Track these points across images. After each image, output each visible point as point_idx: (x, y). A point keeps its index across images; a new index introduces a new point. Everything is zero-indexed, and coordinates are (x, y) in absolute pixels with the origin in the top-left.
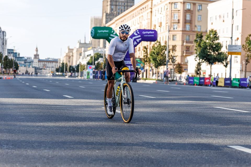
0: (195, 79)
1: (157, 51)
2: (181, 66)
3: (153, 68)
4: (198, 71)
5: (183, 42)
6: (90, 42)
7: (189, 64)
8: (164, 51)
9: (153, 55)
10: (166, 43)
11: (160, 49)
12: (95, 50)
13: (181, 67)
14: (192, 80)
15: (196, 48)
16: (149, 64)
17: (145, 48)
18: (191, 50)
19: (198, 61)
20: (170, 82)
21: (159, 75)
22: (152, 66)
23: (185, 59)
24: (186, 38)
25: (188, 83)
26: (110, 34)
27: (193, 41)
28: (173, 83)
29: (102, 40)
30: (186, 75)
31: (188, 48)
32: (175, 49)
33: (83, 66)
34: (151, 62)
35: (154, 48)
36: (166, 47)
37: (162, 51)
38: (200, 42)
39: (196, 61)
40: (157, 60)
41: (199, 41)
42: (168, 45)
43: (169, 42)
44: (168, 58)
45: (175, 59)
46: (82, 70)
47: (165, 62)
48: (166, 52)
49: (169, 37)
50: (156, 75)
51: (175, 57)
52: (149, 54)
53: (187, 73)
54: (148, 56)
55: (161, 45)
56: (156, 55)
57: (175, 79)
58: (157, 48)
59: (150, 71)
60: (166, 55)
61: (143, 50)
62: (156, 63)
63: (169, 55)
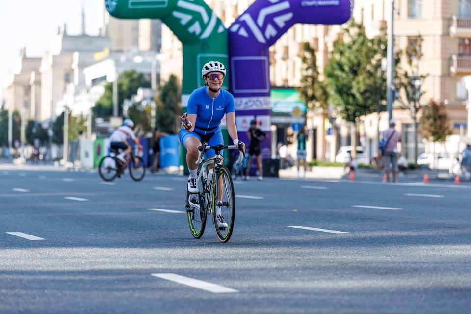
1: (352, 57)
2: (441, 112)
3: (340, 121)
5: (447, 22)
6: (100, 30)
8: (378, 57)
9: (338, 72)
10: (383, 29)
11: (364, 49)
12: (123, 58)
13: (443, 118)
16: (324, 109)
17: (307, 47)
20: (401, 175)
21: (359, 148)
22: (334, 114)
23: (455, 89)
24: (460, 7)
25: (468, 175)
26: (176, 1)
28: (415, 176)
31: (466, 46)
32: (417, 48)
33: (78, 120)
34: (330, 101)
35: (342, 48)
36: (385, 43)
37: (369, 58)
40: (354, 91)
42: (393, 36)
43: (396, 23)
44: (392, 83)
45: (419, 89)
46: (75, 137)
47: (383, 98)
48: (387, 63)
49: (396, 6)
50: (352, 148)
51: (419, 80)
52: (321, 70)
53: (465, 139)
54: (317, 78)
55: (365, 37)
56: (347, 73)
57: (420, 162)
58: (351, 46)
59: (329, 134)
60: (385, 74)
61: (299, 56)
62: (350, 104)
63: (397, 72)
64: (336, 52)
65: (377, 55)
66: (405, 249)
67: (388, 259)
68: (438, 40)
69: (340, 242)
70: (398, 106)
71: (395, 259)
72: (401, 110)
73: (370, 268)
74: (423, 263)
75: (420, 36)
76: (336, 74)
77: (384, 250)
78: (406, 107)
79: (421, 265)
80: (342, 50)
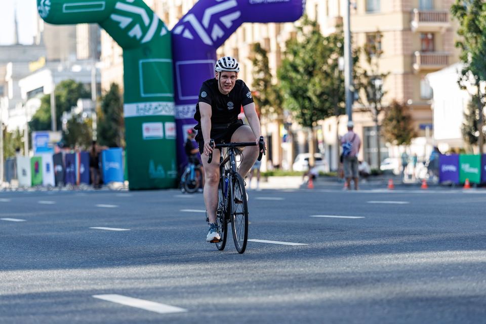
0: (465, 162)
1: (307, 58)
2: (405, 113)
3: (296, 127)
4: (476, 130)
5: (408, 16)
6: (35, 38)
7: (436, 105)
8: (334, 56)
9: (293, 74)
10: (339, 25)
11: (319, 49)
12: (60, 68)
13: (407, 119)
14: (452, 168)
15: (461, 39)
16: (278, 114)
17: (258, 48)
18: (440, 49)
19: (473, 90)
20: (364, 182)
21: (318, 155)
22: (289, 120)
23: (419, 87)
25: (435, 179)
26: (115, 4)
27: (448, 9)
28: (378, 183)
29: (83, 29)
30: (429, 150)
31: (429, 41)
32: (377, 45)
33: (14, 137)
34: (284, 105)
35: (295, 48)
36: (342, 41)
37: (324, 57)
38: (476, 14)
39: (463, 91)
40: (310, 94)
41: (469, 7)
42: (350, 33)
43: (353, 18)
44: (352, 84)
45: (380, 89)
46: (11, 154)
47: (341, 99)
48: (344, 63)
50: (310, 155)
51: (380, 79)
52: (273, 72)
53: (432, 141)
54: (270, 82)
55: (320, 35)
56: (302, 75)
57: (383, 168)
58: (305, 45)
59: (285, 141)
60: (343, 74)
61: (249, 58)
62: (306, 108)
63: (355, 72)
64: (290, 53)
65: (333, 54)
66: (366, 259)
67: (349, 270)
68: (399, 36)
69: (297, 254)
70: (358, 109)
71: (356, 270)
72: (362, 112)
73: (329, 280)
74: (387, 273)
75: (379, 32)
76: (290, 76)
77: (344, 261)
78: (366, 109)
79: (384, 275)
80: (295, 51)
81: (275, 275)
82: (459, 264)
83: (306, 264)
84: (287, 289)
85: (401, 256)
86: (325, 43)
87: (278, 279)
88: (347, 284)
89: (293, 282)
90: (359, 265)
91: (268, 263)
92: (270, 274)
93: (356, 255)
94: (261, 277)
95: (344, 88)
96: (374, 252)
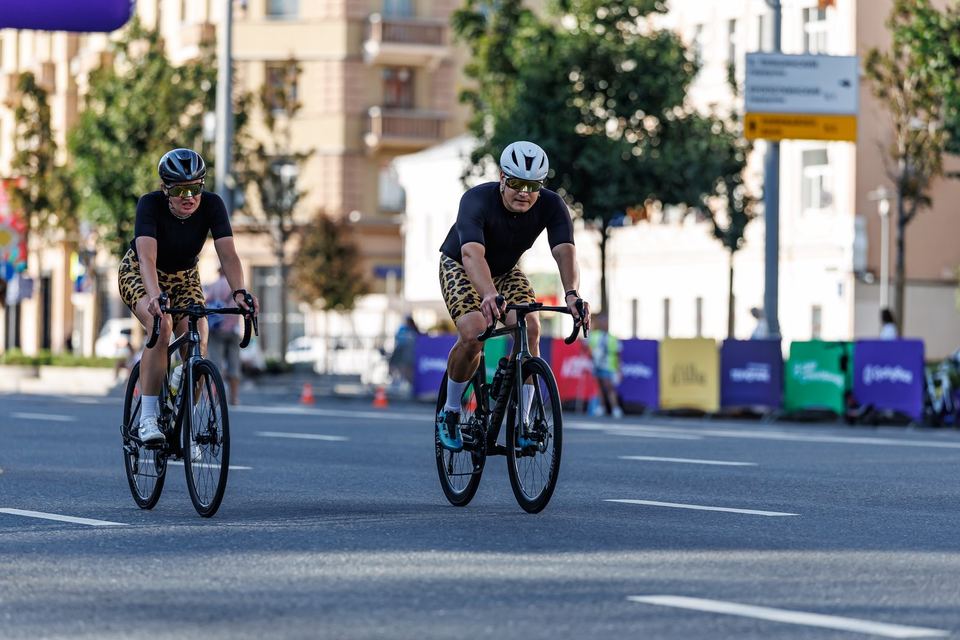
1: (135, 109)
2: (343, 240)
3: (105, 259)
5: (358, 30)
8: (194, 109)
9: (102, 145)
10: (207, 42)
11: (163, 92)
13: (348, 253)
14: (440, 364)
15: (472, 84)
16: (68, 230)
17: (26, 83)
18: (426, 103)
20: (249, 387)
22: (91, 245)
23: (375, 185)
25: (405, 387)
27: (446, 19)
28: (281, 390)
30: (394, 324)
31: (400, 85)
32: (288, 89)
34: (82, 212)
35: (110, 88)
36: (212, 76)
37: (173, 111)
38: (505, 33)
40: (139, 189)
41: (492, 19)
42: (231, 61)
43: (237, 29)
44: (229, 171)
45: (292, 185)
48: (215, 125)
50: (133, 323)
51: (291, 163)
52: (60, 138)
53: (400, 303)
54: (53, 159)
55: (164, 63)
56: (122, 146)
57: (292, 357)
58: (132, 83)
59: (79, 289)
60: (211, 151)
61: (9, 105)
62: (129, 220)
63: (239, 146)
64: (98, 98)
65: (193, 104)
66: (254, 563)
67: (216, 585)
68: (336, 72)
69: (104, 547)
70: (242, 226)
71: (232, 586)
72: (250, 235)
73: (173, 607)
74: (299, 595)
75: (293, 62)
76: (95, 149)
77: (205, 565)
78: (259, 227)
79: (294, 600)
80: (110, 94)
81: (56, 591)
82: (457, 582)
83: (123, 568)
84: (81, 623)
85: (329, 558)
86: (176, 79)
87: (62, 599)
88: (212, 619)
89: (94, 609)
90: (238, 576)
91: (39, 565)
92: (44, 588)
93: (232, 553)
94: (24, 594)
95: (213, 179)
96: (271, 547)
